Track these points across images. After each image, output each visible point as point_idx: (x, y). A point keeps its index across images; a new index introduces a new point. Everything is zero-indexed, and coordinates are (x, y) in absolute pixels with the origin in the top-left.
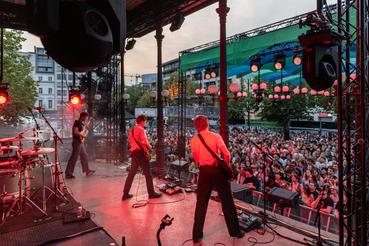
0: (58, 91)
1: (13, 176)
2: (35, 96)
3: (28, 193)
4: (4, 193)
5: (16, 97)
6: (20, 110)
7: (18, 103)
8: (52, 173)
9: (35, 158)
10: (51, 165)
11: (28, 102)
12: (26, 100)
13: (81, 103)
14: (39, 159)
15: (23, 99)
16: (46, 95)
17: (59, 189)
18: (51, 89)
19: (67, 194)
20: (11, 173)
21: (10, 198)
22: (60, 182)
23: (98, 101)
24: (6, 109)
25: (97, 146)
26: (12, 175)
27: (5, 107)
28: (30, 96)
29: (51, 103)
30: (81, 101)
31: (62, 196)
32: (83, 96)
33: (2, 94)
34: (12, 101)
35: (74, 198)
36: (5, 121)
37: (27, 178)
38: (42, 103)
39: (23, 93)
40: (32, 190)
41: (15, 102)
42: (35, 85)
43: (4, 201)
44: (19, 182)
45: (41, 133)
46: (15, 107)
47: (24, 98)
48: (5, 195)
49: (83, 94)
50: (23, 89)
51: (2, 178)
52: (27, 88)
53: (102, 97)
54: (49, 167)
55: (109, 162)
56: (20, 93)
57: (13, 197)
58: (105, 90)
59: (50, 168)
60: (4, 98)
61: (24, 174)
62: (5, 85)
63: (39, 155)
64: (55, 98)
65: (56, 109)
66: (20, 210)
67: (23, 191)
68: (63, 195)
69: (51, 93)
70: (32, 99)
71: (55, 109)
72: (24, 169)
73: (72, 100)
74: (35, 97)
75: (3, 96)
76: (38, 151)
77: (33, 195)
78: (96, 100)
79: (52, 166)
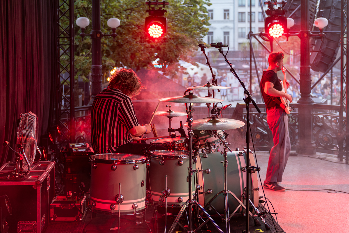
0: (239, 13)
1: (180, 164)
2: (204, 23)
3: (201, 196)
4: (166, 191)
5: (176, 26)
6: (182, 49)
7: (178, 36)
8: (239, 168)
9: (211, 136)
10: (238, 152)
11: (194, 34)
12: (191, 32)
13: (287, 36)
14: (217, 138)
15: (187, 30)
16: (219, 22)
17: (252, 200)
18: (228, 10)
19: (265, 212)
20: (177, 157)
21: (174, 200)
22: (254, 187)
23: (321, 30)
24: (161, 47)
25: (319, 126)
26: (177, 161)
27: (161, 44)
28: (197, 24)
29: (228, 37)
30: (288, 32)
31: (257, 214)
32: (291, 22)
33: (157, 21)
34: (170, 33)
35: (278, 223)
36: (160, 69)
37: (200, 171)
38: (212, 37)
39: (186, 18)
40: (206, 193)
41: (174, 36)
42: (205, 3)
43: (166, 204)
44: (188, 175)
45: (219, 90)
46: (175, 44)
47: (188, 27)
48: (167, 195)
49: (291, 17)
50: (185, 13)
51: (163, 164)
52: (192, 10)
53: (329, 22)
54: (234, 156)
55: (344, 161)
56: (181, 19)
57: (180, 201)
58: (335, 8)
59: (237, 158)
60: (160, 27)
61: (195, 162)
62: (162, 6)
63: (218, 132)
64: (234, 28)
65: (237, 49)
66: (189, 226)
67: (193, 192)
68: (259, 212)
69: (228, 19)
70: (200, 29)
71: (234, 48)
72: (196, 154)
73: (270, 29)
74: (204, 26)
75: (159, 25)
76: (217, 124)
77: (208, 204)
78: (316, 28)
79: (239, 155)
